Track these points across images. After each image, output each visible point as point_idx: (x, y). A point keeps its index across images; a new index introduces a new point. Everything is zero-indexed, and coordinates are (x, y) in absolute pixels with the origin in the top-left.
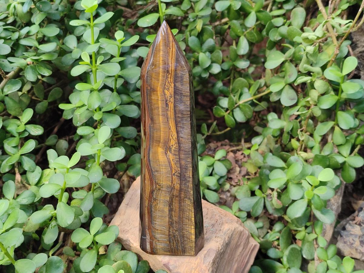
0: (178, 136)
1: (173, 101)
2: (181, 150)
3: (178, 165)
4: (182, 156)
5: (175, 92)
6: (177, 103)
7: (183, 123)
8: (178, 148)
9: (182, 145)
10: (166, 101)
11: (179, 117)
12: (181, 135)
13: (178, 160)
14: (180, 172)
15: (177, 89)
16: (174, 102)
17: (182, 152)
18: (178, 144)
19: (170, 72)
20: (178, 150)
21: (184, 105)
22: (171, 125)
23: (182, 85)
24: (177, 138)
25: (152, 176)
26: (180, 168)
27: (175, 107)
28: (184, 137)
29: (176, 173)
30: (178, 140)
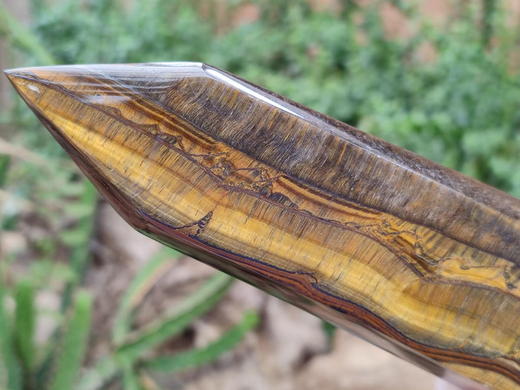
0: (396, 214)
1: (275, 172)
2: (446, 226)
3: (489, 258)
4: (466, 232)
5: (249, 153)
6: (288, 163)
7: (362, 175)
8: (432, 233)
9: (431, 214)
10: (265, 194)
11: (334, 179)
12: (395, 203)
13: (471, 251)
14: (511, 264)
15: (242, 140)
16: (279, 170)
17: (454, 226)
18: (421, 228)
19: (175, 134)
20: (439, 236)
21: (305, 141)
22: (348, 219)
23: (236, 117)
24: (398, 220)
25: (480, 359)
26: (500, 259)
27: (294, 177)
28: (407, 195)
29: (507, 277)
30: (409, 219)
